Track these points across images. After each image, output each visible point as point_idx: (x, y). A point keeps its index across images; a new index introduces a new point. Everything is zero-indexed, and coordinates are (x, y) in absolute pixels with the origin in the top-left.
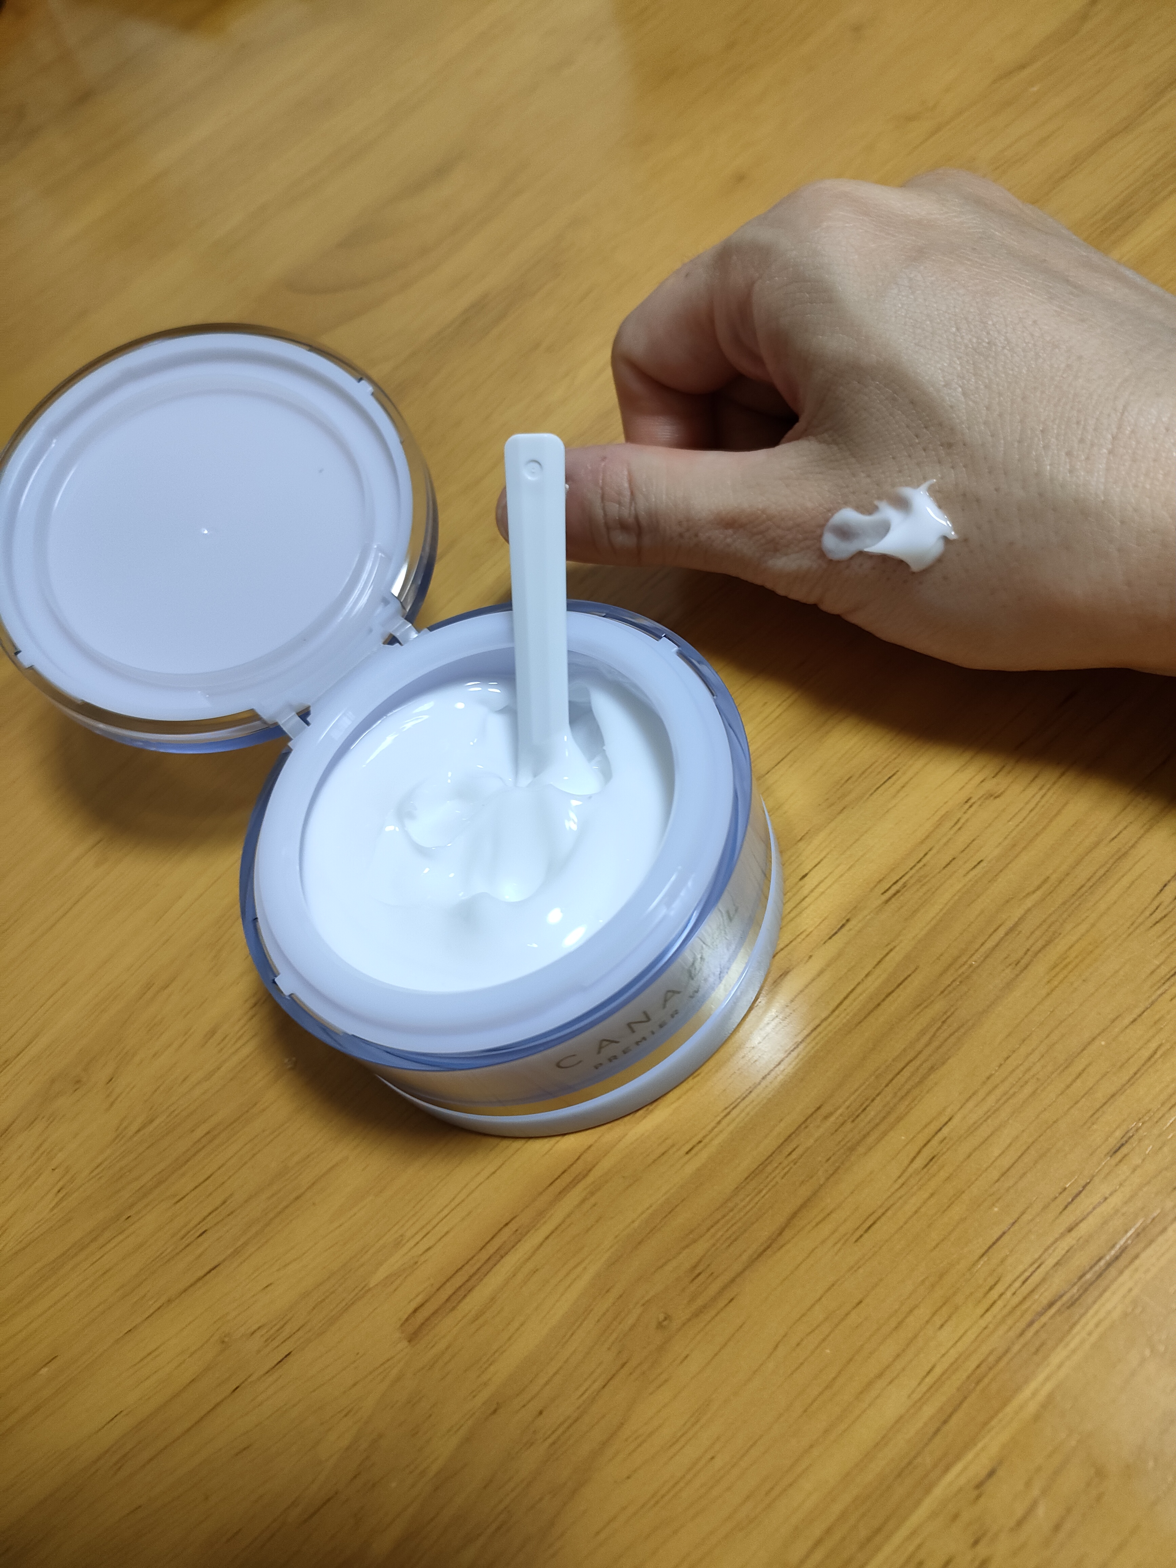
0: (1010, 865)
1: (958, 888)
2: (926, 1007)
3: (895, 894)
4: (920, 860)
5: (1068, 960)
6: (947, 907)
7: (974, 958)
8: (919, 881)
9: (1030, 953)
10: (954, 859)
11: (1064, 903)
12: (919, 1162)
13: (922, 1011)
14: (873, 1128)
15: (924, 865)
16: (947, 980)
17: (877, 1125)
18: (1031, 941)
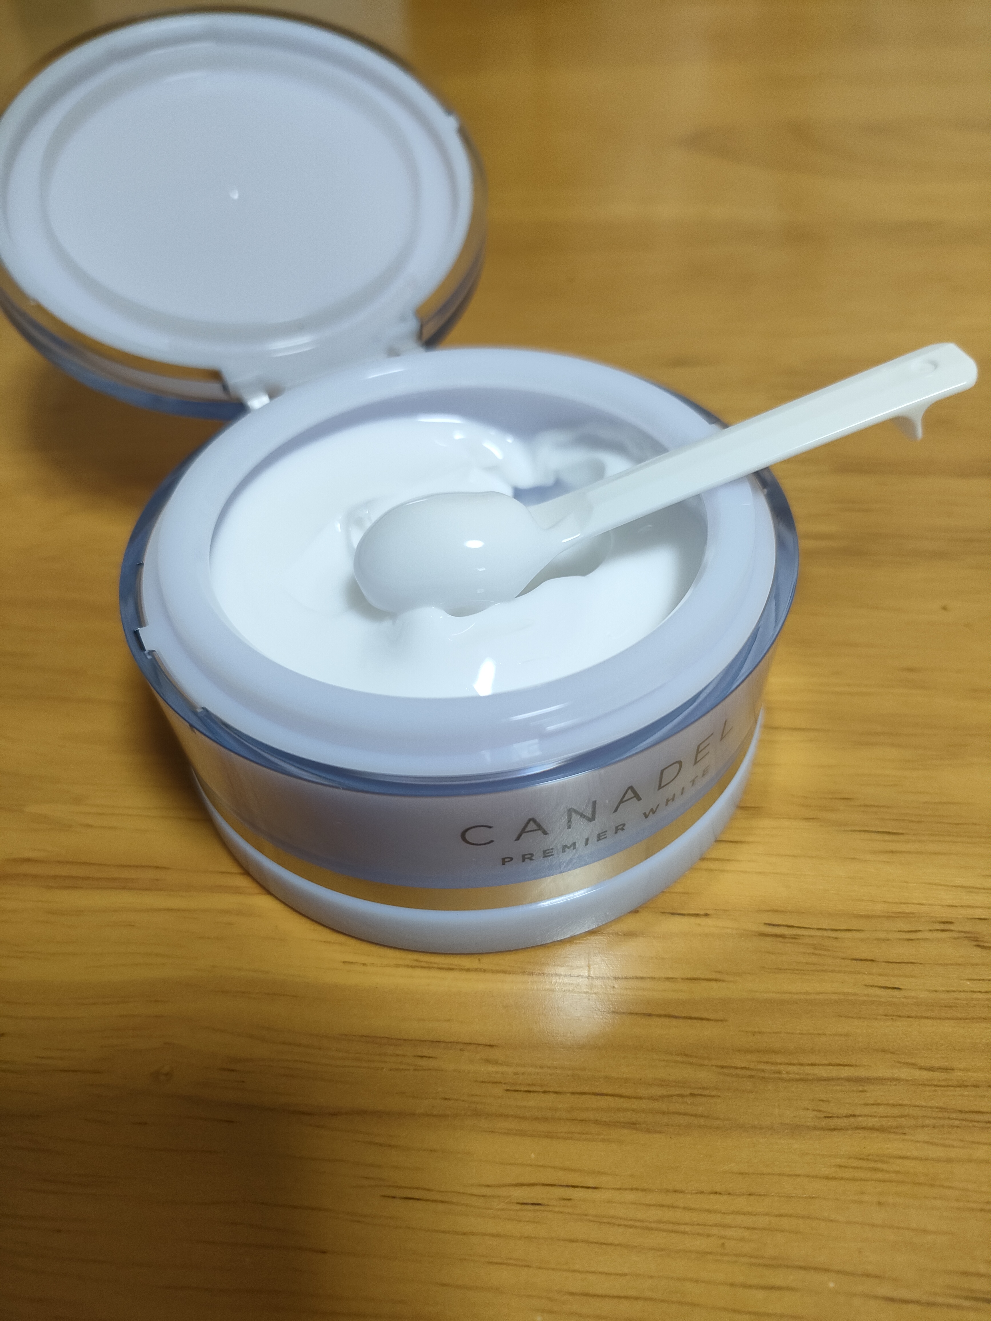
0: (924, 1021)
1: (846, 990)
2: (691, 1064)
3: (776, 936)
4: (836, 930)
5: (884, 1166)
6: (817, 997)
7: (790, 1068)
8: (815, 947)
9: (852, 1120)
10: (872, 960)
11: (941, 1109)
12: (519, 1194)
13: (683, 1063)
14: (516, 1117)
15: (836, 938)
16: (739, 1061)
17: (524, 1118)
18: (867, 1110)
